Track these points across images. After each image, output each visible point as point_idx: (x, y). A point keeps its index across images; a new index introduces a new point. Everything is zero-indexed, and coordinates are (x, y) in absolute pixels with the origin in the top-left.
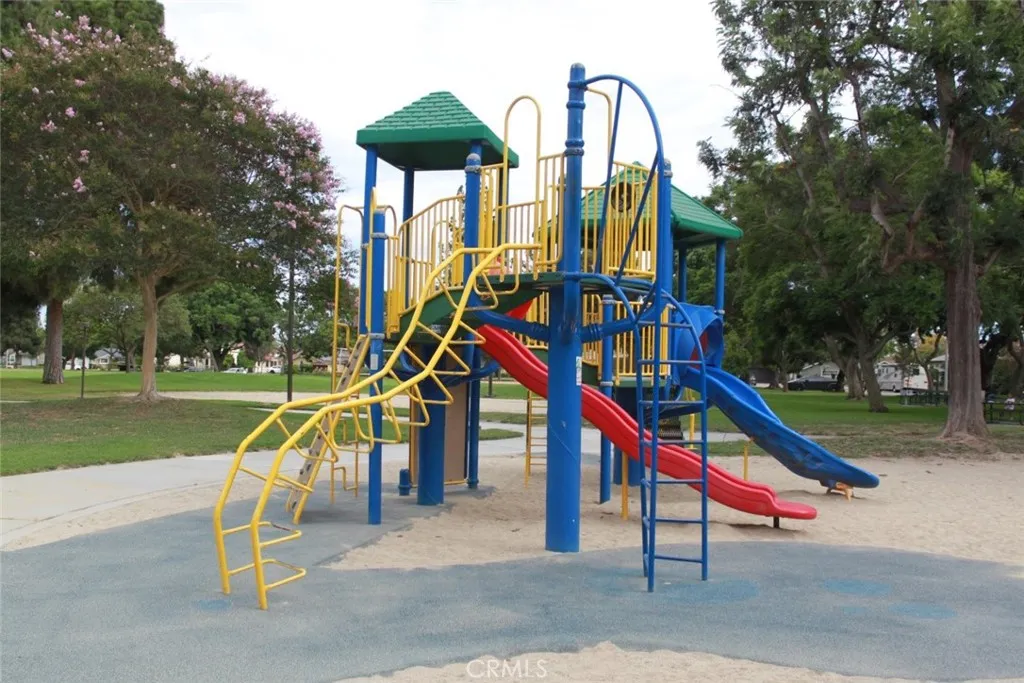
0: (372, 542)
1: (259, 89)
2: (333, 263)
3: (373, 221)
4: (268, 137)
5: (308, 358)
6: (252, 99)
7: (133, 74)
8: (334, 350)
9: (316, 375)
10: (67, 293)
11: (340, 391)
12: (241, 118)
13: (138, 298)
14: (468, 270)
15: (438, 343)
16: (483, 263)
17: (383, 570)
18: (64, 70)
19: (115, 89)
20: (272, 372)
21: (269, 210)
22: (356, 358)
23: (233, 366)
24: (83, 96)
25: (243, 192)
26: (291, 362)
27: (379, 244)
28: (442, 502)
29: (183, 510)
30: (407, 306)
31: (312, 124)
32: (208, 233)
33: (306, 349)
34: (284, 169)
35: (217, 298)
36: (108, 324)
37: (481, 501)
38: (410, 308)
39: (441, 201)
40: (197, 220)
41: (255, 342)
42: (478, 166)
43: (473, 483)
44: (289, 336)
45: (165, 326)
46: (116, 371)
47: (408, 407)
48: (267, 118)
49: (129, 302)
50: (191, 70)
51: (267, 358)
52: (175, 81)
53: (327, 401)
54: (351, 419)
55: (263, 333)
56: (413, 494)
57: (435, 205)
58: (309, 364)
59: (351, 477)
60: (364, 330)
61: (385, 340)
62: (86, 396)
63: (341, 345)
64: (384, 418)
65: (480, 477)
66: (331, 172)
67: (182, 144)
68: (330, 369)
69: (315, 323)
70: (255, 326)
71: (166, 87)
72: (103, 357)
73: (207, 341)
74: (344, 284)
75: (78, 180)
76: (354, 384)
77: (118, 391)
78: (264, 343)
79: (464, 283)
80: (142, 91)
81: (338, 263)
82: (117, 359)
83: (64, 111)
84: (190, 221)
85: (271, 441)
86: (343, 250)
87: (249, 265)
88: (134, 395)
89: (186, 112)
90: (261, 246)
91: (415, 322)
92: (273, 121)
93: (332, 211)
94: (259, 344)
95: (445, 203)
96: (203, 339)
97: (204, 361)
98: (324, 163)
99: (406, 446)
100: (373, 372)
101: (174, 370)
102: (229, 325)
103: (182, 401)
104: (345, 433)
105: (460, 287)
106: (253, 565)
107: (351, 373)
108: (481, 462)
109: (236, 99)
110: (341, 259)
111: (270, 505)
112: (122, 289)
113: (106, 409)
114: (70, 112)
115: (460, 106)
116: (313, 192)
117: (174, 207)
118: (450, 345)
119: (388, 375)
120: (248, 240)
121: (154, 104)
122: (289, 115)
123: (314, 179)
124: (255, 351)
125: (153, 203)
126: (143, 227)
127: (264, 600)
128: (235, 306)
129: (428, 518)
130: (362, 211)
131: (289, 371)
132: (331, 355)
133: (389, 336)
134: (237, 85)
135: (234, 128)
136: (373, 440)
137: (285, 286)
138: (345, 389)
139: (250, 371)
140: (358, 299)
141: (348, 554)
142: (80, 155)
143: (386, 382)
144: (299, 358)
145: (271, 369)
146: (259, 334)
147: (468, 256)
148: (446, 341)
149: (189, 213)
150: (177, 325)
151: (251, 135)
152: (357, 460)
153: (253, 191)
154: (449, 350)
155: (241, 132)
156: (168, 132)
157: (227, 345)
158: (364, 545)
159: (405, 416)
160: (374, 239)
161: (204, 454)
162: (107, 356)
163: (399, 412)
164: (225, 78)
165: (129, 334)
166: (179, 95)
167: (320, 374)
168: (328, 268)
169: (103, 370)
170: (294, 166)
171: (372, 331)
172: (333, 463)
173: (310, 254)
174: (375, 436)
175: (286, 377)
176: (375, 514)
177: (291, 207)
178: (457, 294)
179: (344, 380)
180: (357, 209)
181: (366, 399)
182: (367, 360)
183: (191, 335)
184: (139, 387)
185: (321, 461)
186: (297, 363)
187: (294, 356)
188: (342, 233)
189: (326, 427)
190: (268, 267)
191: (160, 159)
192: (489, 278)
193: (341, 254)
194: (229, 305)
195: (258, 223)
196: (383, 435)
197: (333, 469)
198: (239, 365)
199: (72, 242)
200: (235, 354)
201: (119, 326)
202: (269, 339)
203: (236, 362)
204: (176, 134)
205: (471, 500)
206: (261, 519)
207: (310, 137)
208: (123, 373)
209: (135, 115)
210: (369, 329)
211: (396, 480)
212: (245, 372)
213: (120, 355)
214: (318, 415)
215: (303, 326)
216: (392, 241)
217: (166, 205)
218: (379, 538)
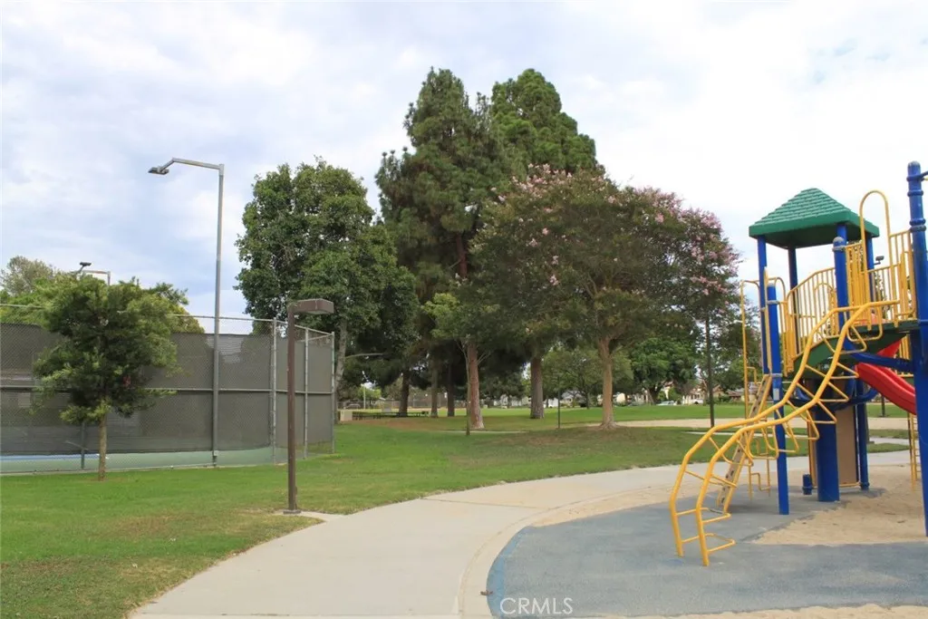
0: (783, 527)
1: (670, 193)
2: (739, 318)
3: (767, 293)
4: (681, 229)
5: (724, 391)
6: (666, 201)
7: (583, 199)
8: (746, 384)
9: (732, 404)
10: (543, 353)
11: (752, 416)
12: (660, 218)
13: (593, 353)
14: (842, 323)
15: (821, 379)
16: (853, 317)
17: (791, 545)
18: (538, 204)
19: (571, 210)
20: (696, 403)
21: (687, 283)
22: (763, 392)
23: (666, 400)
24: (552, 219)
25: (667, 271)
26: (711, 394)
27: (773, 309)
28: (838, 500)
29: (643, 504)
30: (798, 352)
31: (713, 214)
32: (645, 305)
33: (723, 383)
34: (696, 251)
35: (651, 348)
36: (572, 374)
37: (871, 500)
38: (801, 353)
39: (817, 273)
40: (636, 296)
41: (682, 381)
42: (842, 246)
43: (865, 486)
44: (709, 373)
45: (615, 373)
46: (578, 408)
47: (806, 427)
48: (679, 214)
49: (587, 355)
50: (621, 188)
51: (692, 392)
52: (611, 199)
53: (743, 424)
54: (762, 438)
55: (687, 373)
56: (815, 494)
57: (812, 276)
58: (726, 396)
59: (764, 481)
60: (767, 371)
61: (784, 378)
62: (562, 427)
63: (750, 379)
64: (786, 436)
65: (870, 481)
66: (731, 249)
67: (620, 243)
68: (743, 399)
69: (729, 362)
70: (680, 367)
71: (606, 205)
72: (568, 396)
73: (644, 382)
74: (749, 332)
75: (553, 277)
76: (762, 410)
77: (583, 422)
78: (689, 380)
79: (839, 333)
80: (590, 210)
81: (743, 318)
82: (578, 399)
83: (541, 231)
84: (632, 298)
85: (703, 456)
86: (747, 307)
87: (676, 325)
88: (599, 425)
89: (622, 220)
90: (683, 311)
91: (803, 365)
92: (683, 217)
93: (735, 278)
94: (685, 382)
95: (820, 275)
96: (641, 380)
97: (643, 396)
98: (725, 244)
99: (807, 458)
100: (776, 402)
101: (621, 405)
102: (660, 367)
103: (633, 428)
104: (758, 448)
105: (837, 335)
106: (698, 537)
107: (760, 403)
108: (870, 470)
109: (655, 204)
110: (745, 315)
111: (706, 501)
112: (582, 347)
113: (580, 435)
114: (545, 231)
115: (826, 198)
116: (719, 266)
117: (620, 290)
118: (831, 381)
119: (786, 403)
120: (673, 307)
121: (598, 217)
122: (694, 210)
123: (719, 256)
124: (682, 387)
125: (604, 288)
126: (599, 306)
127: (707, 561)
128: (664, 354)
129: (827, 511)
130: (758, 283)
131: (710, 402)
132: (743, 387)
133: (786, 375)
134: (654, 194)
135: (655, 226)
136: (778, 451)
137: (704, 338)
138: (756, 414)
139: (679, 403)
140: (761, 345)
141: (765, 534)
142: (553, 260)
143: (786, 408)
144: (717, 391)
145: (695, 400)
146: (684, 374)
147: (841, 314)
148: (828, 377)
149: (631, 292)
150: (622, 371)
151: (669, 230)
152: (768, 470)
153: (674, 270)
154: (830, 384)
155: (661, 228)
156: (610, 236)
157: (659, 384)
158: (777, 528)
159: (804, 434)
160: (770, 306)
161: (653, 466)
162: (570, 397)
163: (797, 431)
164: (645, 190)
165: (588, 380)
166: (615, 208)
167: (736, 403)
168: (735, 321)
169: (568, 407)
170: (702, 248)
171: (773, 372)
172: (750, 467)
173: (721, 314)
174: (780, 448)
175: (708, 407)
176: (784, 507)
177: (703, 279)
178: (834, 341)
179: (754, 408)
180: (754, 282)
181: (772, 421)
182: (771, 393)
183: (632, 378)
184: (601, 419)
185: (742, 465)
186: (716, 395)
187: (714, 390)
188: (744, 294)
189: (744, 443)
190: (690, 326)
191: (605, 256)
192: (857, 328)
193: (745, 310)
194: (660, 353)
195: (681, 294)
196: (787, 447)
197: (750, 475)
198: (670, 399)
199: (553, 320)
200: (666, 391)
201: (580, 375)
202: (692, 377)
203: (667, 397)
204: (616, 237)
205: (864, 498)
206: (703, 506)
207: (712, 224)
208: (585, 408)
209: (586, 227)
210: (771, 370)
211: (800, 484)
212: (675, 404)
213: (580, 396)
214: (735, 436)
215: (719, 365)
216: (782, 305)
217: (613, 288)
218: (788, 524)
